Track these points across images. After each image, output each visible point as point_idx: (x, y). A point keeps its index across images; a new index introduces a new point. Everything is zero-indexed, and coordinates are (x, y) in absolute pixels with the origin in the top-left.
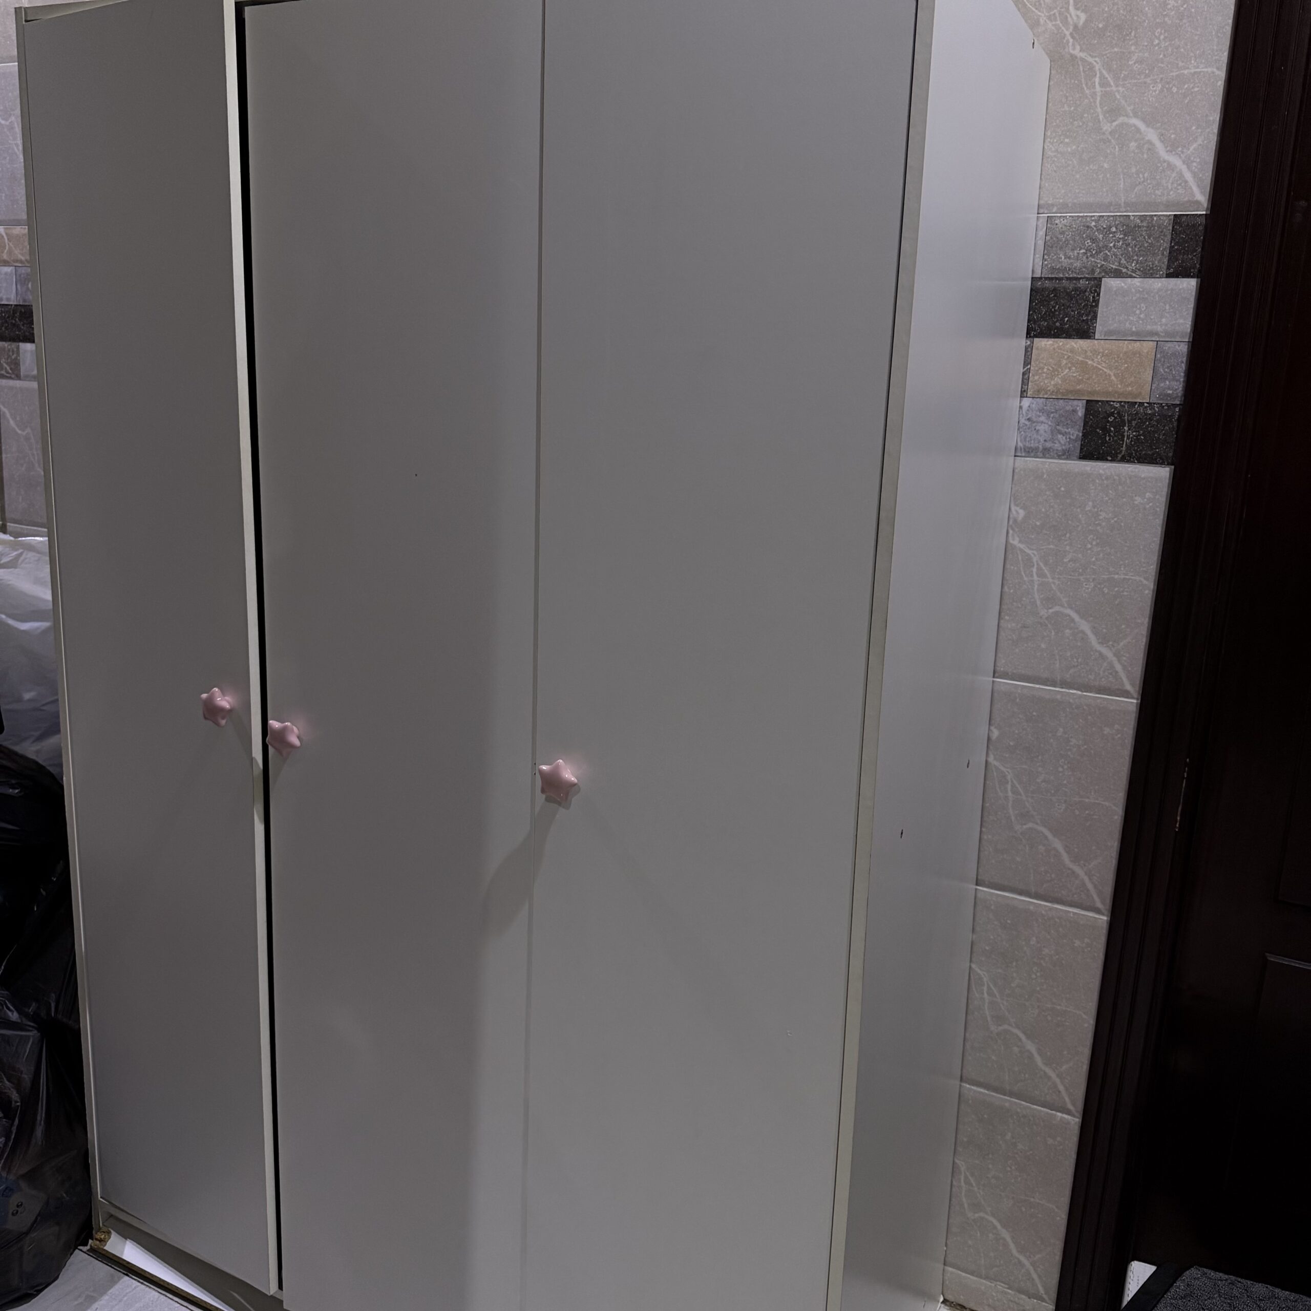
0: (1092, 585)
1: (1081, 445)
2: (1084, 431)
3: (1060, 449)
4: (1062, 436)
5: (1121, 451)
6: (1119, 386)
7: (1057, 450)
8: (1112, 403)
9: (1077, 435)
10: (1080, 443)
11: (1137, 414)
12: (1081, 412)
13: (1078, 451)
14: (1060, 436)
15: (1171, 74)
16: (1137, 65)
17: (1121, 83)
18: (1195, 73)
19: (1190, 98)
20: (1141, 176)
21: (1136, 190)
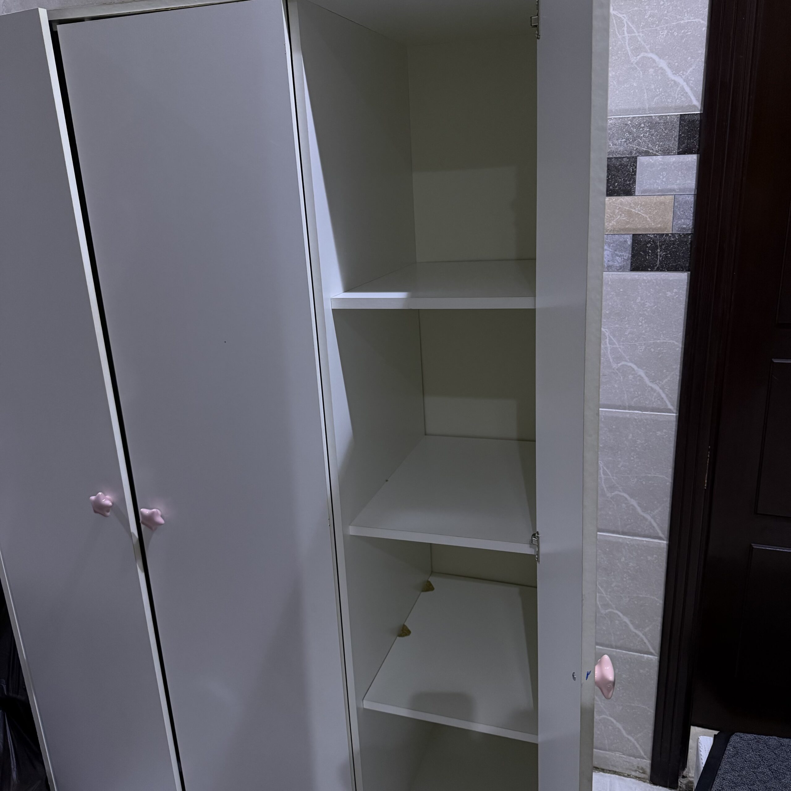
0: (644, 347)
1: (631, 262)
2: (633, 254)
3: (618, 265)
4: (618, 257)
5: (656, 265)
6: (653, 224)
7: (616, 266)
8: (649, 235)
9: (628, 256)
10: (630, 261)
11: (665, 241)
12: (629, 242)
13: (629, 266)
14: (617, 258)
15: (673, 24)
16: (650, 18)
17: (641, 30)
18: (688, 22)
19: (686, 40)
20: (658, 90)
21: (655, 100)
